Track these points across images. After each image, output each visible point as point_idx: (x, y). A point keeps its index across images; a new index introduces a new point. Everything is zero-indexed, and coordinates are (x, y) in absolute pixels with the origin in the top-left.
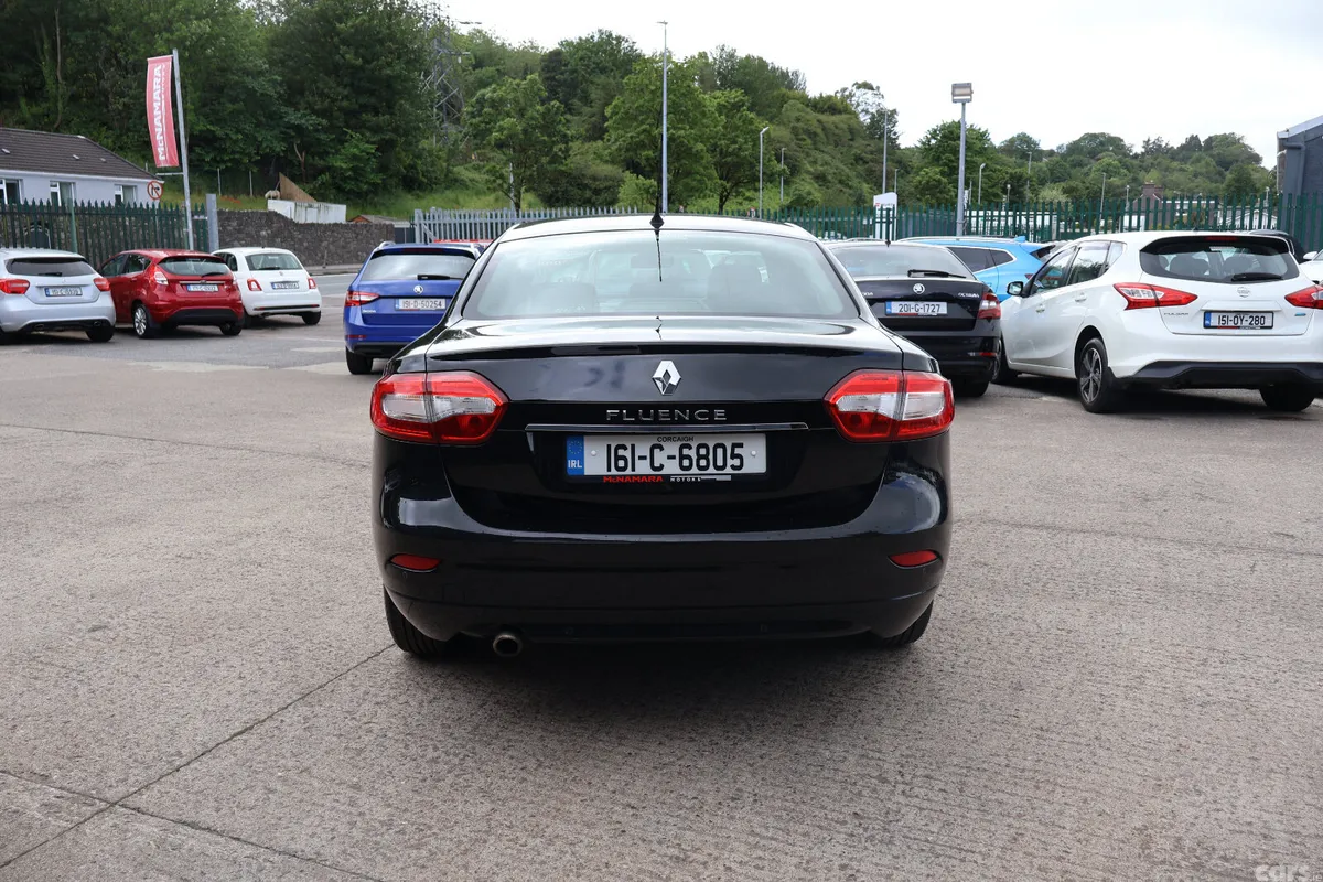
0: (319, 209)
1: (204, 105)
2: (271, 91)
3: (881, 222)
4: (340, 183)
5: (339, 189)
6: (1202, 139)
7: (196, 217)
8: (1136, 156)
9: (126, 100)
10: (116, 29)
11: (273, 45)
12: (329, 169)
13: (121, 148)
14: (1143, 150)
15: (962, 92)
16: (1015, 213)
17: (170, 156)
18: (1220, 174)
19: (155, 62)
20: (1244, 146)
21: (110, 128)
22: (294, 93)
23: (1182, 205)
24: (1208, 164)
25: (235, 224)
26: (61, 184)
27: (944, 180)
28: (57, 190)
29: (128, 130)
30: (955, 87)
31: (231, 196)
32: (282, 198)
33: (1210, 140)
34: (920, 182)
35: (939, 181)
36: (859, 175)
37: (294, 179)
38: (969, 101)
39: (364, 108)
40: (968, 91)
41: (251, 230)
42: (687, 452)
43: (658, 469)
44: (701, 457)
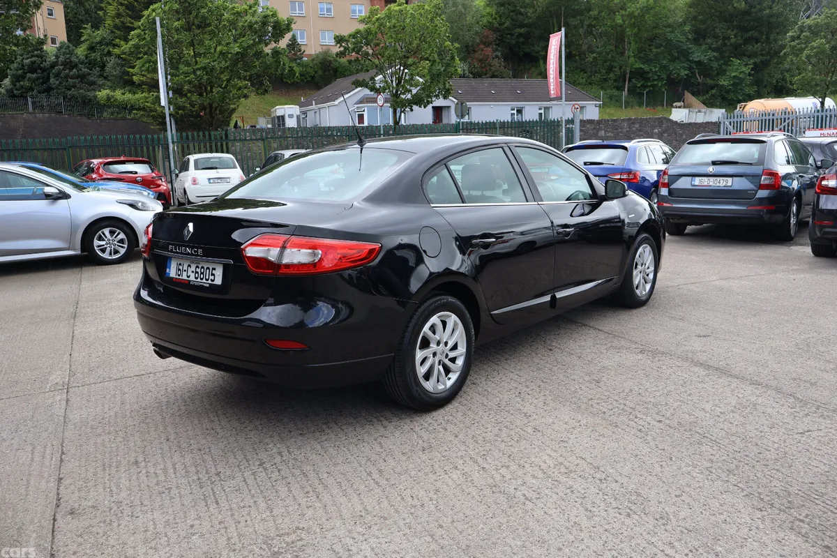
0: (705, 113)
1: (640, 52)
2: (683, 39)
4: (724, 94)
5: (724, 98)
7: (568, 126)
9: (594, 55)
10: (594, 13)
11: (690, 7)
12: (717, 85)
13: (590, 84)
17: (557, 92)
19: (554, 36)
21: (586, 72)
22: (699, 36)
25: (638, 126)
26: (545, 108)
28: (542, 111)
29: (596, 72)
31: (652, 108)
32: (684, 107)
37: (693, 94)
39: (747, 41)
41: (648, 129)
42: (198, 270)
43: (188, 277)
44: (202, 273)
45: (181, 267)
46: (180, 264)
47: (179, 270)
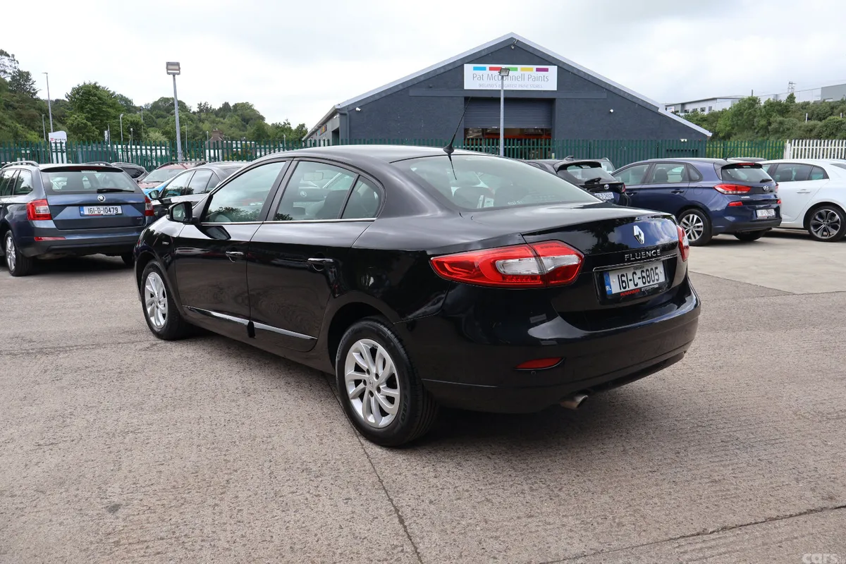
3: (57, 152)
6: (231, 104)
8: (194, 113)
14: (198, 110)
15: (173, 68)
16: (141, 147)
18: (244, 126)
20: (254, 110)
23: (237, 144)
24: (237, 120)
27: (89, 124)
30: (168, 64)
33: (236, 106)
34: (72, 124)
35: (85, 124)
36: (11, 117)
38: (179, 74)
40: (177, 68)
42: (644, 274)
43: (636, 285)
44: (648, 276)
45: (624, 279)
46: (623, 275)
47: (623, 282)
